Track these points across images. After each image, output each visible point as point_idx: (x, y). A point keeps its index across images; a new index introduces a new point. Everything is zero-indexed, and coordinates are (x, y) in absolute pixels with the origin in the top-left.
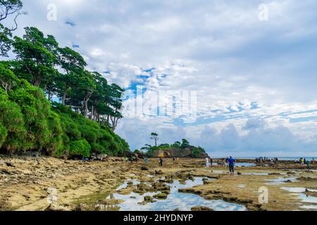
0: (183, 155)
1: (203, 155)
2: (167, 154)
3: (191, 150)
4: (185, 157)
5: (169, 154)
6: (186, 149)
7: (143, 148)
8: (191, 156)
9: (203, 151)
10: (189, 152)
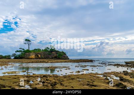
0: (51, 57)
1: (65, 57)
2: (38, 56)
3: (57, 53)
4: (52, 58)
5: (40, 56)
6: (53, 52)
7: (17, 51)
8: (56, 58)
9: (65, 54)
10: (55, 55)
